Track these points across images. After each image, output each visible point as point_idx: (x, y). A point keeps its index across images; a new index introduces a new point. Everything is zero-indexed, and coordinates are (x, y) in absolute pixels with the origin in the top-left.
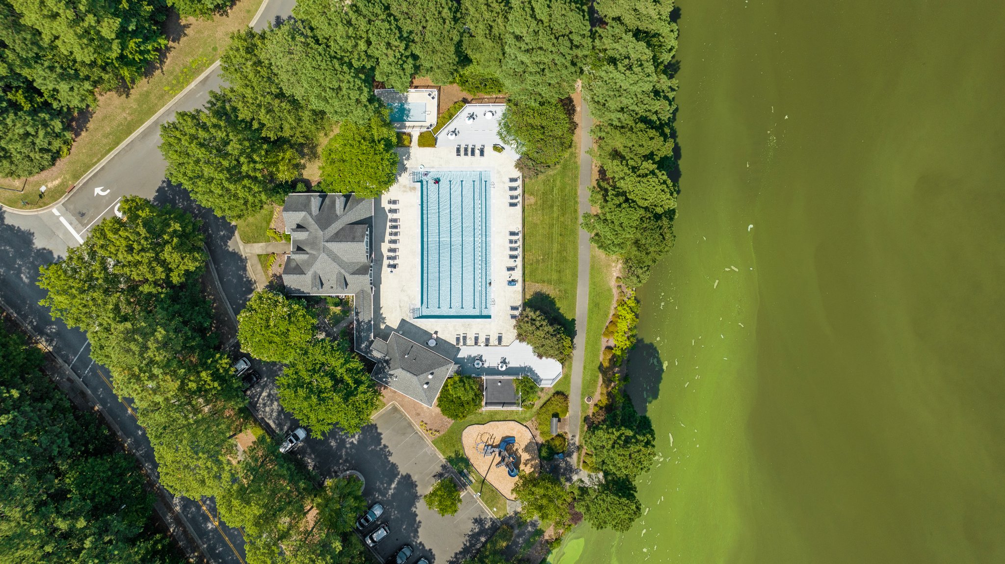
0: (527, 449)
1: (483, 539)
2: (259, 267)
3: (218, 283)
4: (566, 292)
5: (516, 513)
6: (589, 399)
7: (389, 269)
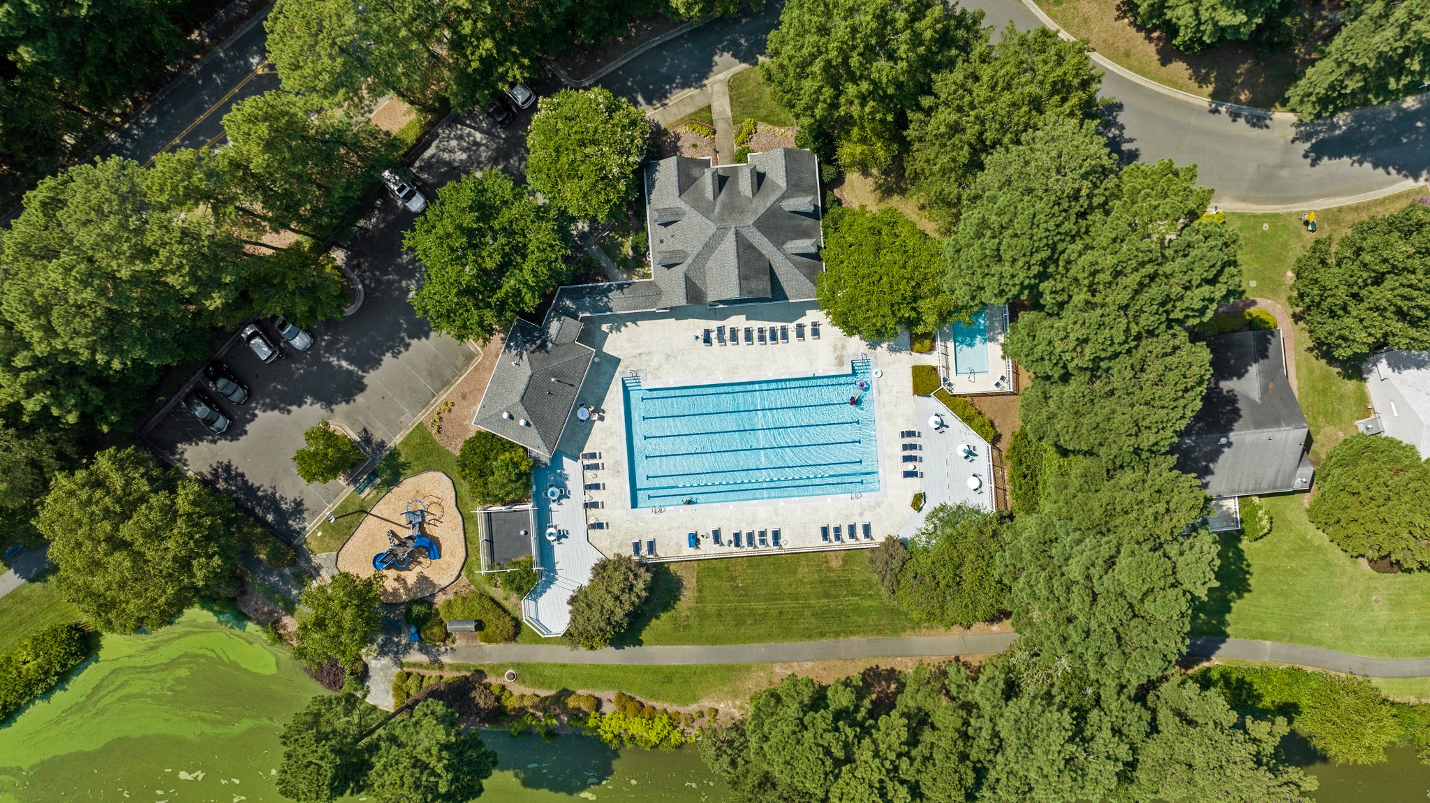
0: (423, 579)
1: (270, 518)
2: (690, 110)
3: (658, 40)
4: (685, 627)
5: (317, 569)
6: (512, 676)
7: (700, 333)
